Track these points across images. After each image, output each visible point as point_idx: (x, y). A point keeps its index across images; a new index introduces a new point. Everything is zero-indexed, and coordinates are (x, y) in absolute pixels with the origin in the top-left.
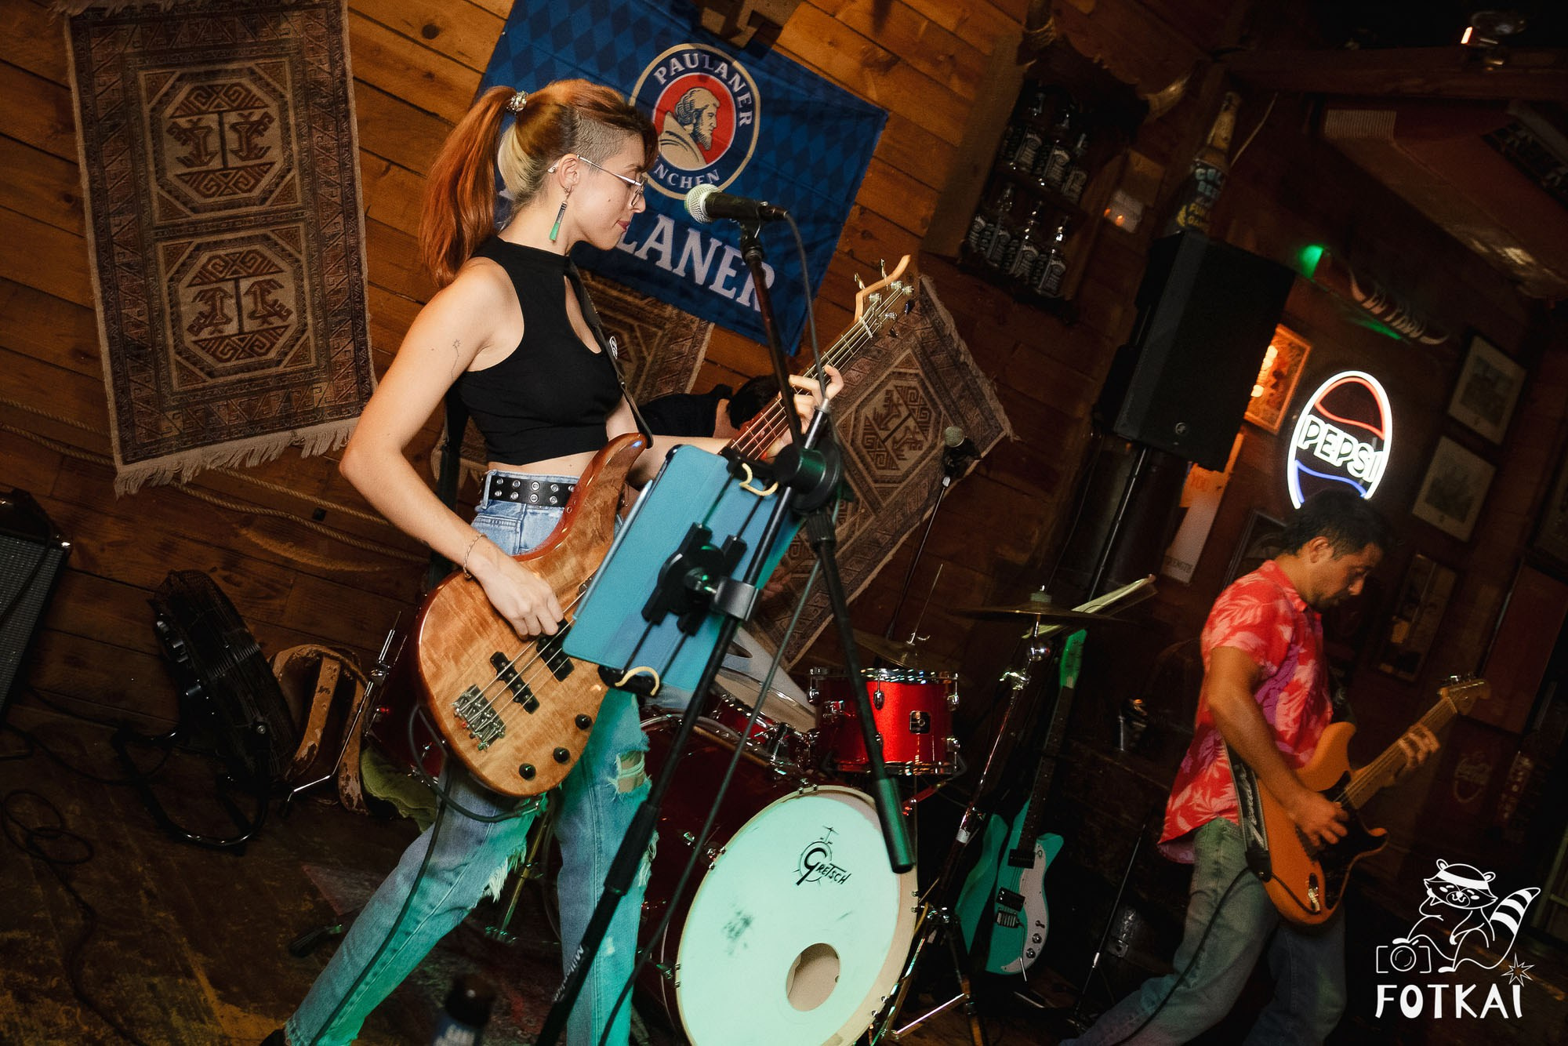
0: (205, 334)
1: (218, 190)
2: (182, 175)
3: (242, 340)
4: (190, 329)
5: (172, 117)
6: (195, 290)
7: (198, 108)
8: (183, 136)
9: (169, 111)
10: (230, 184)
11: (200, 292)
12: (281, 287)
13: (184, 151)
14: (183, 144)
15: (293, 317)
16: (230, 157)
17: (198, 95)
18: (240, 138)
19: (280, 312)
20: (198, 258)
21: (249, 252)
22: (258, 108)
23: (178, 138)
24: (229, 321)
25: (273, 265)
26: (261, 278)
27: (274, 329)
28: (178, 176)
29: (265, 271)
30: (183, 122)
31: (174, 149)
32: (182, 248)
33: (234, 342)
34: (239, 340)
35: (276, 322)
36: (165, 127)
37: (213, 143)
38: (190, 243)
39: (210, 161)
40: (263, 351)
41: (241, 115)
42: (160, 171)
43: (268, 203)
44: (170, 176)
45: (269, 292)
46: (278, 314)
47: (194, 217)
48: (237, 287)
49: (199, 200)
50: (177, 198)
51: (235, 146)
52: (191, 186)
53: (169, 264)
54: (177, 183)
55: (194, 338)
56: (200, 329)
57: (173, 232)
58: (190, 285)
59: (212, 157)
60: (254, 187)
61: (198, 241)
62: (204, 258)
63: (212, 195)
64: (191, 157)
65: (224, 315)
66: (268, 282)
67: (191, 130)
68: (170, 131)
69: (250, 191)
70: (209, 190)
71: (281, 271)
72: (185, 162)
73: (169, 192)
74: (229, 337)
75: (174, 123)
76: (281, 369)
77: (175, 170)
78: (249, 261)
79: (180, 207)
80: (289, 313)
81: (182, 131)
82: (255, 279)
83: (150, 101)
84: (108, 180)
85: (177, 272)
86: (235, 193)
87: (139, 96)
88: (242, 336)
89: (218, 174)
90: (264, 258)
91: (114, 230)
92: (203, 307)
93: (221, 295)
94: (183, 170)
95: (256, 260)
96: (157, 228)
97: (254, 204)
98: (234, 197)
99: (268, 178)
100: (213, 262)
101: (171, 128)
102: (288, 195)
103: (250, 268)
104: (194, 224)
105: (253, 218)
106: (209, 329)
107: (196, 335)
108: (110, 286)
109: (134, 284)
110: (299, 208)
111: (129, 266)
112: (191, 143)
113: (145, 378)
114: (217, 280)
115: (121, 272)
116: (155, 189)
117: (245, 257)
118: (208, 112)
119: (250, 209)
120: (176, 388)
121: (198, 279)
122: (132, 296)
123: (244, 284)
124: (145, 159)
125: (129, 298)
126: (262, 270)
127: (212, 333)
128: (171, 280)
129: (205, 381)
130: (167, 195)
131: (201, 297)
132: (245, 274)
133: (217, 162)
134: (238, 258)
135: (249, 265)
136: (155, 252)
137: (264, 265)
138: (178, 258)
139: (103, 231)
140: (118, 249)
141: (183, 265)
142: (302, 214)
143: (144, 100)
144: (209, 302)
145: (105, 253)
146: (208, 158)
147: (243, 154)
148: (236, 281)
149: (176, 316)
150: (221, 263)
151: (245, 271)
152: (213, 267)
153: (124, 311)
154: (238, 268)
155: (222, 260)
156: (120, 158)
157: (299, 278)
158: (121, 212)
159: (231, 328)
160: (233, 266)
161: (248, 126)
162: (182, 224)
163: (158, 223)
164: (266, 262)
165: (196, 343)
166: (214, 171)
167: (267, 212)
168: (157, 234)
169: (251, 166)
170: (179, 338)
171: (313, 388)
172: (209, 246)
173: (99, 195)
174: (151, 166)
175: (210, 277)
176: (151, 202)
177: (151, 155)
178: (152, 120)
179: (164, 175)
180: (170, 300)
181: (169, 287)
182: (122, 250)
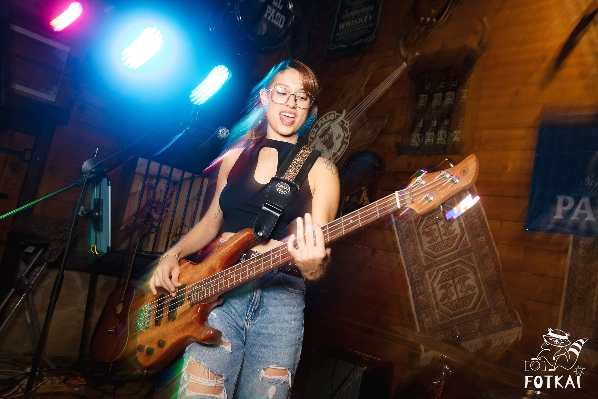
0: (446, 301)
1: (441, 249)
2: (429, 247)
3: (459, 301)
4: (441, 300)
5: (423, 229)
9: (421, 228)
10: (445, 246)
11: (442, 286)
12: (470, 278)
13: (429, 239)
14: (428, 237)
15: (477, 290)
16: (443, 236)
18: (445, 229)
19: (471, 288)
20: (439, 273)
21: (456, 268)
23: (426, 235)
24: (453, 294)
25: (465, 270)
26: (462, 277)
27: (470, 295)
28: (428, 248)
29: (463, 273)
30: (427, 230)
31: (425, 240)
32: (434, 272)
33: (456, 303)
35: (470, 292)
37: (437, 234)
38: (436, 269)
39: (437, 240)
40: (468, 305)
41: (443, 221)
42: (422, 247)
43: (459, 249)
44: (426, 248)
45: (466, 281)
47: (435, 260)
48: (454, 281)
49: (436, 254)
50: (429, 255)
51: (444, 232)
52: (433, 250)
53: (430, 278)
54: (429, 250)
56: (444, 300)
57: (428, 267)
58: (438, 284)
59: (437, 238)
60: (453, 244)
61: (438, 268)
62: (441, 273)
63: (440, 251)
64: (431, 240)
65: (451, 293)
66: (464, 277)
67: (429, 232)
68: (423, 234)
69: (452, 246)
70: (438, 250)
71: (468, 272)
72: (430, 242)
73: (426, 253)
74: (454, 301)
75: (424, 231)
76: (476, 311)
77: (426, 246)
78: (457, 271)
79: (431, 258)
80: (475, 287)
81: (427, 233)
82: (460, 277)
83: (416, 227)
84: (408, 255)
85: (433, 280)
86: (447, 248)
87: (413, 226)
88: (459, 300)
89: (440, 243)
90: (461, 269)
91: (413, 271)
92: (443, 291)
93: (449, 285)
94: (430, 245)
95: (459, 270)
96: (425, 267)
97: (454, 250)
98: (447, 249)
99: (457, 240)
100: (444, 274)
101: (423, 233)
102: (465, 244)
103: (457, 274)
104: (436, 262)
105: (454, 255)
106: (447, 299)
107: (443, 302)
108: (414, 290)
109: (421, 288)
110: (470, 247)
111: (418, 282)
112: (430, 236)
113: (428, 320)
114: (447, 280)
115: (417, 284)
116: (422, 254)
117: (454, 270)
118: (433, 224)
119: (453, 252)
120: (439, 323)
121: (440, 281)
122: (420, 291)
123: (456, 280)
124: (417, 245)
125: (420, 292)
126: (462, 273)
127: (448, 300)
128: (432, 283)
129: (449, 319)
130: (426, 255)
131: (442, 288)
132: (456, 276)
133: (439, 240)
134: (452, 271)
135: (457, 272)
136: (425, 274)
137: (462, 271)
138: (432, 275)
139: (409, 272)
140: (414, 277)
141: (435, 277)
142: (472, 249)
143: (414, 227)
144: (445, 289)
145: (411, 279)
146: (436, 239)
147: (447, 234)
148: (453, 279)
149: (435, 296)
150: (447, 274)
151: (456, 275)
152: (444, 276)
153: (418, 297)
154: (453, 275)
155: (447, 273)
156: (411, 247)
157: (475, 274)
158: (414, 264)
159: (454, 298)
160: (451, 274)
161: (446, 224)
162: (432, 264)
163: (425, 265)
164: (462, 270)
165: (444, 305)
166: (439, 243)
167: (459, 252)
168: (425, 268)
169: (450, 238)
170: (437, 304)
171: (491, 317)
172: (442, 269)
173: (407, 260)
174: (420, 247)
175: (444, 280)
176: (421, 258)
177: (419, 243)
178: (417, 231)
179: (424, 248)
180: (432, 291)
181: (431, 286)
182: (416, 277)
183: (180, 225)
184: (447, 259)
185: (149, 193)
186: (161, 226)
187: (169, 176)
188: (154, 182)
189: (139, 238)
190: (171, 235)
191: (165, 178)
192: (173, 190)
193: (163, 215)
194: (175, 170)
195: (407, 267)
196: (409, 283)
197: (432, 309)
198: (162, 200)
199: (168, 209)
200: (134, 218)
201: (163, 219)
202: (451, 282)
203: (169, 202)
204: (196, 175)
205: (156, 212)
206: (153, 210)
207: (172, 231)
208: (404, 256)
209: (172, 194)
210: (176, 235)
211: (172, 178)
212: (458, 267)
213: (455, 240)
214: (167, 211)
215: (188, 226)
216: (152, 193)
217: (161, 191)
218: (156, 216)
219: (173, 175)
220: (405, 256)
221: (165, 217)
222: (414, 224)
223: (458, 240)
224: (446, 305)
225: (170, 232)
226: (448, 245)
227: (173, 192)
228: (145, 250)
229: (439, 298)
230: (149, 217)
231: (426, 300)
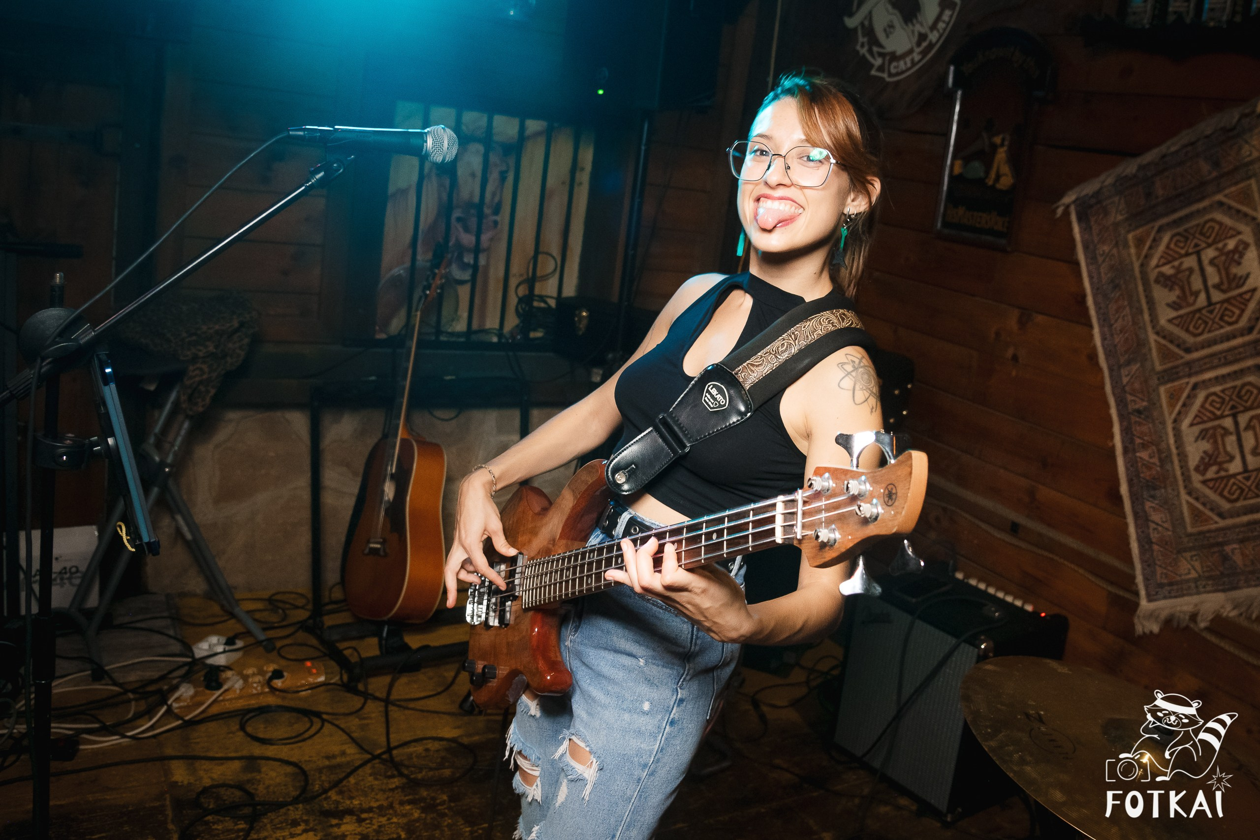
0: (1211, 474)
1: (1206, 327)
2: (1173, 319)
3: (1247, 479)
4: (1197, 470)
5: (1157, 266)
6: (1196, 430)
7: (1179, 253)
8: (1167, 282)
9: (1154, 262)
10: (1216, 320)
11: (1202, 431)
13: (1173, 296)
14: (1170, 290)
16: (1213, 292)
17: (1178, 241)
18: (1219, 271)
20: (1195, 397)
22: (1232, 237)
23: (1165, 286)
24: (1232, 458)
28: (1170, 321)
30: (1167, 270)
31: (1163, 296)
32: (1181, 390)
33: (1239, 480)
34: (1244, 478)
36: (1153, 276)
37: (1197, 282)
38: (1187, 383)
39: (1195, 300)
41: (1217, 249)
42: (1154, 317)
44: (1163, 322)
47: (1188, 357)
48: (1236, 422)
49: (1190, 340)
50: (1171, 342)
51: (1216, 281)
52: (1182, 328)
53: (1172, 406)
54: (1171, 328)
55: (1200, 478)
56: (1206, 469)
57: (1169, 375)
58: (1191, 425)
59: (1197, 297)
60: (1240, 317)
61: (1194, 380)
62: (1201, 396)
63: (1202, 333)
64: (1178, 301)
65: (1228, 454)
67: (1175, 275)
68: (1157, 281)
69: (1237, 321)
70: (1197, 329)
72: (1174, 306)
73: (1164, 337)
74: (1234, 475)
75: (1159, 272)
77: (1165, 315)
78: (1244, 395)
79: (1176, 350)
81: (1167, 278)
82: (1252, 413)
83: (1138, 258)
84: (1115, 336)
85: (1179, 413)
86: (1222, 328)
87: (1129, 255)
88: (1246, 474)
89: (1204, 312)
90: (1258, 389)
91: (1125, 380)
92: (1206, 445)
93: (1222, 431)
94: (1173, 314)
95: (1251, 392)
96: (1158, 373)
97: (1241, 336)
98: (1221, 332)
99: (1251, 306)
100: (1210, 399)
101: (1157, 277)
103: (1247, 402)
104: (1189, 364)
105: (1241, 349)
106: (1214, 468)
107: (1203, 475)
108: (1126, 431)
109: (1145, 429)
111: (1139, 412)
112: (1177, 287)
113: (1162, 518)
114: (1216, 418)
115: (1134, 418)
116: (1152, 337)
117: (1240, 391)
118: (1187, 255)
119: (1240, 340)
120: (1189, 531)
121: (1198, 418)
122: (1144, 440)
123: (1243, 419)
124: (1141, 312)
125: (1141, 441)
127: (1218, 472)
128: (1175, 421)
129: (1216, 523)
130: (1163, 342)
131: (1203, 436)
132: (1242, 409)
133: (1202, 301)
134: (1234, 392)
135: (1245, 398)
136: (1159, 396)
137: (1258, 396)
138: (1178, 400)
139: (1117, 383)
140: (1129, 398)
141: (1184, 405)
143: (1134, 258)
144: (1212, 440)
145: (1121, 403)
146: (1193, 298)
147: (1224, 287)
148: (1234, 416)
149: (1183, 457)
150: (1218, 400)
151: (1242, 405)
152: (1211, 405)
153: (1138, 454)
154: (1235, 403)
155: (1219, 397)
156: (1122, 314)
158: (1128, 363)
159: (1234, 467)
160: (1229, 401)
161: (1223, 258)
162: (1178, 366)
163: (1159, 367)
165: (1204, 483)
166: (1200, 310)
168: (1159, 379)
169: (1234, 297)
170: (1187, 479)
172: (1205, 385)
173: (1110, 351)
174: (1146, 317)
175: (1209, 415)
176: (1150, 350)
177: (1145, 307)
178: (1141, 272)
179: (1158, 322)
180: (1176, 442)
181: (1174, 429)
182: (1133, 398)
184: (1219, 359)
195: (1111, 370)
196: (1113, 412)
197: (1173, 490)
202: (1228, 422)
208: (1104, 339)
212: (1251, 383)
213: (1247, 305)
222: (1133, 251)
224: (1211, 486)
226: (1226, 318)
229: (1193, 462)
231: (1158, 464)
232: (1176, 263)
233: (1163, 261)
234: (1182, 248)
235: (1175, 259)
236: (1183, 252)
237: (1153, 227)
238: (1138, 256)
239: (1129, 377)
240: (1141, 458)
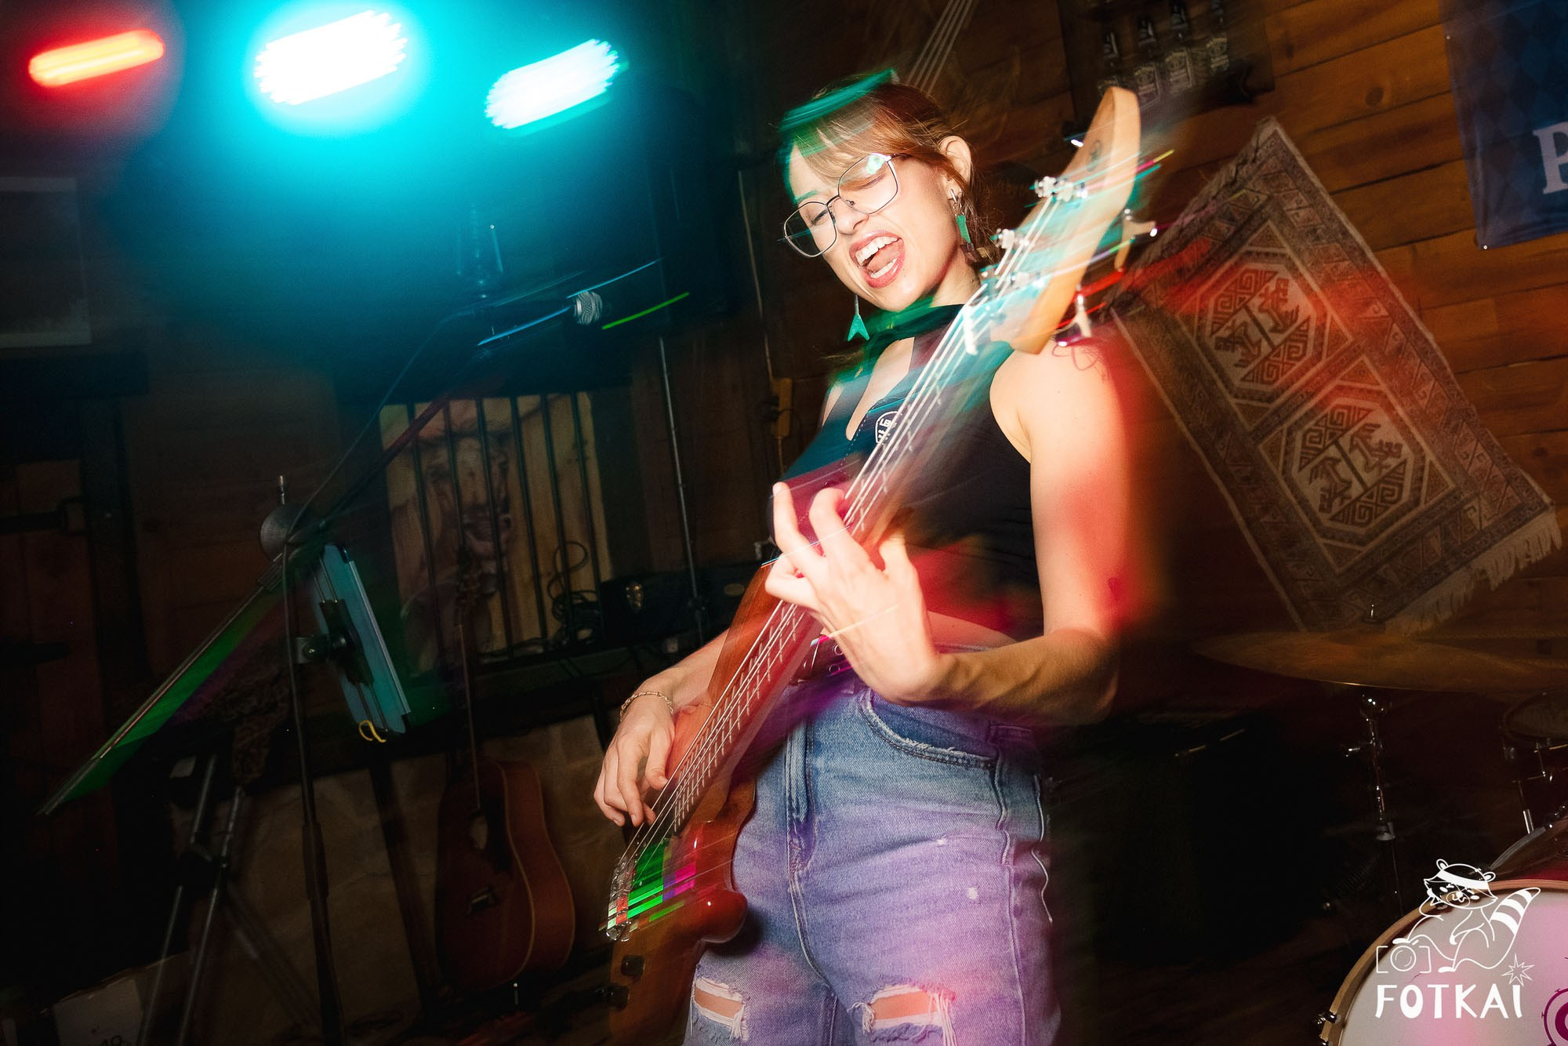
0: (1336, 506)
1: (1278, 370)
2: (1246, 376)
3: (1371, 497)
4: (1322, 509)
5: (1213, 333)
6: (1307, 471)
7: (1228, 314)
8: (1228, 344)
9: (1207, 330)
10: (1285, 360)
11: (1312, 471)
12: (1378, 426)
13: (1237, 355)
14: (1233, 351)
15: (1406, 450)
16: (1271, 335)
17: (1223, 302)
18: (1271, 315)
19: (1390, 449)
20: (1294, 440)
21: (1333, 411)
22: (1269, 280)
23: (1226, 349)
24: (1350, 483)
25: (1360, 409)
26: (1356, 428)
27: (1393, 471)
28: (1243, 379)
29: (1356, 419)
30: (1224, 333)
31: (1229, 359)
32: (1279, 440)
33: (1365, 502)
34: (1368, 497)
35: (1392, 462)
36: (1211, 343)
37: (1254, 333)
38: (1282, 431)
39: (1259, 350)
40: (1395, 497)
41: (1261, 295)
42: (1227, 383)
43: (1325, 356)
44: (1237, 383)
45: (1370, 437)
46: (1388, 454)
47: (1273, 406)
48: (1340, 448)
49: (1269, 389)
50: (1252, 399)
51: (1272, 324)
52: (1257, 381)
53: (1275, 458)
54: (1247, 385)
55: (1329, 516)
56: (1330, 506)
57: (1262, 431)
58: (1300, 469)
59: (1259, 347)
60: (1305, 349)
61: (1285, 426)
62: (1299, 436)
63: (1277, 378)
64: (1244, 358)
65: (1344, 481)
66: (1363, 428)
67: (1232, 335)
68: (1218, 348)
69: (1304, 354)
70: (1271, 376)
71: (1369, 411)
72: (1242, 364)
73: (1244, 397)
74: (1358, 499)
75: (1217, 337)
76: (1422, 507)
77: (1237, 376)
78: (1338, 419)
79: (1260, 404)
80: (1399, 446)
81: (1226, 340)
82: (1351, 432)
83: (1192, 333)
84: (1197, 416)
85: (1285, 463)
86: (1293, 365)
87: (1181, 334)
88: (1369, 493)
89: (1271, 358)
90: (1349, 408)
91: (1222, 454)
92: (1321, 483)
93: (1331, 462)
94: (1245, 371)
95: (1343, 414)
96: (1251, 433)
97: (1314, 365)
98: (1294, 368)
99: (1312, 333)
100: (1308, 437)
101: (1216, 344)
102: (1337, 337)
103: (1341, 425)
104: (1276, 412)
105: (1319, 378)
106: (1337, 501)
107: (1329, 512)
108: (1242, 502)
109: (1259, 493)
110: (1353, 343)
111: (1247, 479)
112: (1238, 345)
113: (1308, 573)
114: (1320, 451)
115: (1245, 487)
116: (1233, 402)
117: (1332, 418)
118: (1236, 312)
119: (1313, 371)
120: (1338, 571)
121: (1304, 460)
122: (1261, 504)
123: (1345, 442)
124: (1214, 382)
125: (1261, 506)
126: (1353, 420)
127: (1342, 502)
128: (1284, 472)
129: (1359, 552)
130: (1244, 402)
131: (1314, 474)
132: (1340, 433)
133: (1265, 348)
134: (1326, 421)
135: (1339, 422)
136: (1259, 454)
137: (1352, 414)
138: (1279, 450)
139: (1215, 460)
140: (1233, 469)
141: (1286, 453)
142: (1359, 347)
143: (1189, 335)
144: (1324, 476)
145: (1227, 477)
146: (1256, 349)
147: (1281, 327)
148: (1336, 443)
149: (1303, 502)
150: (1315, 434)
151: (1339, 430)
152: (1311, 442)
153: (1261, 521)
154: (1331, 431)
155: (1315, 431)
156: (1197, 393)
157: (1389, 408)
158: (1220, 435)
159: (1356, 490)
160: (1326, 431)
161: (1270, 301)
162: (1267, 419)
163: (1249, 428)
164: (1352, 410)
165: (1333, 519)
166: (1267, 358)
167: (1328, 365)
168: (1253, 439)
169: (1293, 333)
170: (1316, 522)
171: (1465, 511)
172: (1298, 425)
174: (1220, 385)
175: (1312, 452)
176: (1235, 414)
177: (1215, 376)
178: (1200, 345)
179: (1233, 385)
180: (1292, 492)
181: (1285, 480)
182: (1237, 468)
183: (556, 546)
184: (1302, 396)
185: (441, 494)
186: (506, 569)
187: (477, 425)
188: (443, 456)
189: (460, 626)
190: (544, 583)
191: (471, 435)
192: (503, 459)
193: (503, 536)
194: (488, 403)
195: (1205, 450)
196: (1223, 490)
197: (1308, 539)
198: (482, 497)
199: (508, 516)
200: (426, 574)
201: (504, 547)
202: (1332, 451)
203: (503, 495)
204: (550, 396)
205: (479, 537)
206: (469, 535)
207: (542, 569)
209: (504, 471)
210: (557, 577)
211: (489, 428)
212: (1338, 406)
213: (1307, 336)
214: (508, 521)
215: (580, 541)
216: (447, 488)
217: (472, 474)
218: (483, 547)
219: (488, 418)
220: (1189, 423)
221: (507, 541)
222: (1184, 328)
223: (1315, 334)
224: (1341, 519)
225: (536, 577)
226: (1294, 355)
227: (505, 463)
228: (488, 650)
229: (1315, 503)
230: (467, 558)
231: (1284, 521)
232: (1229, 324)
233: (1216, 326)
234: (1230, 307)
235: (1227, 320)
236: (1231, 311)
237: (1195, 299)
238: (1191, 331)
239: (1226, 449)
240: (1265, 522)
